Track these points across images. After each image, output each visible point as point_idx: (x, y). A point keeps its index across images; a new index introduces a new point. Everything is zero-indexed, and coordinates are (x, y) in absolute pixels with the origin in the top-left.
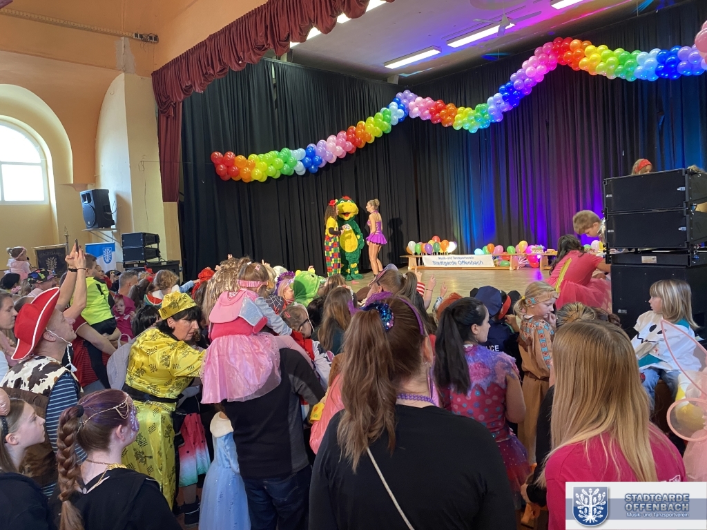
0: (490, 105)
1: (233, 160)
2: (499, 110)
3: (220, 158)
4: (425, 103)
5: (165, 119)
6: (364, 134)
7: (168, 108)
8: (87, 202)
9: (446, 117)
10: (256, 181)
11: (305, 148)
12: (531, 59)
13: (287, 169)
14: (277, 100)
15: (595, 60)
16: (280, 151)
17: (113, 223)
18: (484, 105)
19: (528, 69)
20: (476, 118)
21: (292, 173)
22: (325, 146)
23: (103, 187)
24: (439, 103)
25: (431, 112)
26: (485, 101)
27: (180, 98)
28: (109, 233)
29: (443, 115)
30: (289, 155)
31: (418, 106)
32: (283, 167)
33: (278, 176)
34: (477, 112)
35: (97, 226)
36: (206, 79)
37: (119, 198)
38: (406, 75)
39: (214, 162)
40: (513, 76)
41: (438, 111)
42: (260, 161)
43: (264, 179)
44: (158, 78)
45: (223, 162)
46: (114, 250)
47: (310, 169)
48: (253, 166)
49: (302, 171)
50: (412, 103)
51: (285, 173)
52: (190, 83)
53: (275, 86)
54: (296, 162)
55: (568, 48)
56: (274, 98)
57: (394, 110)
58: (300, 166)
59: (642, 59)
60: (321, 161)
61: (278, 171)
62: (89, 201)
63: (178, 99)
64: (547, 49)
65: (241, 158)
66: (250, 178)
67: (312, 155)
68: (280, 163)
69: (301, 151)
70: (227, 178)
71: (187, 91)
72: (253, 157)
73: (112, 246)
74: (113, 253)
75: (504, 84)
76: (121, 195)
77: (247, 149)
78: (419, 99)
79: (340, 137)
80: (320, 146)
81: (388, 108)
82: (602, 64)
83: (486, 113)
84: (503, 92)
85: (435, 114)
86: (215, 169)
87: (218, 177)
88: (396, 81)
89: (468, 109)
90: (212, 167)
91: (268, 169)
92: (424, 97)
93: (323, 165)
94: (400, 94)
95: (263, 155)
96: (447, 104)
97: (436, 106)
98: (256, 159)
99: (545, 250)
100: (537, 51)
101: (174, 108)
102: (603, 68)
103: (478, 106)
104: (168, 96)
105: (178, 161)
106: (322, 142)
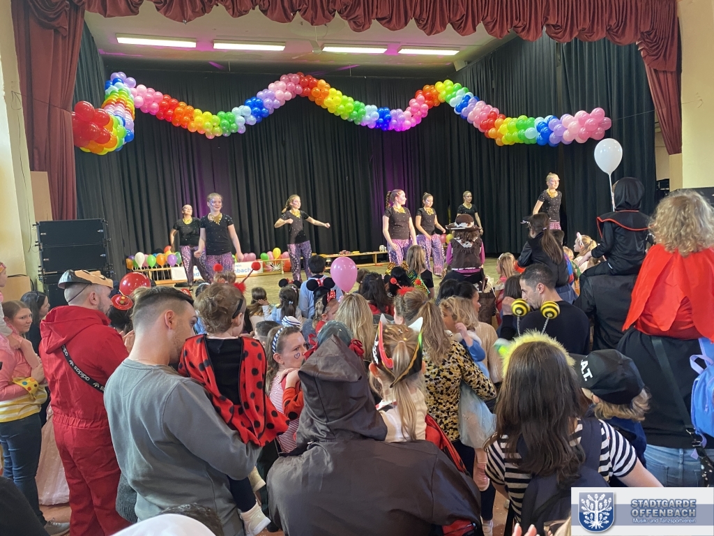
0: (237, 115)
4: (151, 93)
12: (278, 83)
15: (337, 101)
18: (229, 114)
19: (279, 93)
24: (170, 98)
25: (161, 107)
26: (229, 110)
29: (179, 113)
31: (142, 94)
34: (221, 119)
40: (260, 94)
41: (173, 107)
50: (133, 90)
55: (315, 85)
59: (370, 111)
64: (295, 80)
75: (250, 98)
78: (142, 87)
82: (342, 106)
84: (252, 106)
85: (167, 110)
89: (208, 113)
96: (179, 102)
100: (283, 78)
101: (67, 18)
102: (342, 111)
103: (221, 113)
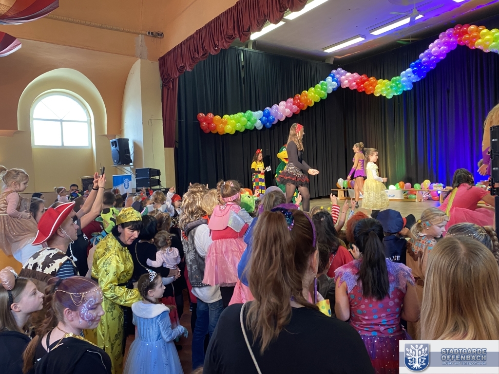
0: (403, 77)
1: (212, 119)
2: (409, 81)
3: (203, 117)
4: (353, 77)
5: (167, 90)
6: (306, 100)
7: (168, 82)
8: (114, 147)
9: (369, 87)
10: (228, 134)
11: (263, 110)
12: (436, 41)
13: (249, 125)
14: (244, 77)
15: (488, 40)
16: (245, 112)
17: (131, 161)
18: (398, 77)
19: (434, 50)
20: (391, 87)
21: (253, 128)
22: (277, 109)
23: (126, 137)
24: (364, 77)
25: (357, 84)
26: (398, 75)
27: (177, 75)
28: (128, 168)
29: (366, 85)
30: (251, 115)
31: (348, 79)
32: (247, 124)
33: (243, 130)
34: (392, 83)
35: (120, 163)
36: (194, 62)
37: (135, 144)
38: (339, 57)
39: (199, 120)
40: (422, 55)
41: (363, 82)
42: (231, 119)
43: (233, 132)
44: (163, 61)
45: (205, 120)
46: (130, 180)
47: (266, 125)
48: (226, 123)
49: (260, 126)
50: (343, 77)
51: (248, 128)
52: (183, 65)
53: (243, 67)
54: (256, 120)
55: (466, 32)
56: (243, 76)
57: (329, 82)
58: (259, 123)
60: (274, 119)
61: (243, 127)
62: (116, 146)
63: (175, 76)
64: (449, 33)
65: (218, 117)
66: (224, 131)
67: (267, 115)
68: (245, 121)
69: (260, 112)
70: (208, 131)
71: (181, 70)
72: (226, 116)
73: (129, 177)
74: (130, 182)
75: (414, 61)
76: (137, 142)
77: (223, 111)
78: (349, 74)
79: (288, 102)
80: (273, 109)
81: (325, 81)
82: (494, 44)
83: (400, 83)
84: (413, 67)
85: (360, 85)
86: (200, 125)
87: (202, 130)
88: (331, 62)
89: (386, 81)
90: (198, 124)
91: (236, 125)
92: (352, 73)
93: (275, 122)
94: (334, 71)
95: (233, 115)
96: (370, 77)
97: (361, 79)
98: (228, 119)
99: (444, 187)
100: (441, 35)
101: (173, 83)
102: (495, 47)
103: (394, 78)
104: (169, 74)
105: (175, 119)
106: (275, 106)
